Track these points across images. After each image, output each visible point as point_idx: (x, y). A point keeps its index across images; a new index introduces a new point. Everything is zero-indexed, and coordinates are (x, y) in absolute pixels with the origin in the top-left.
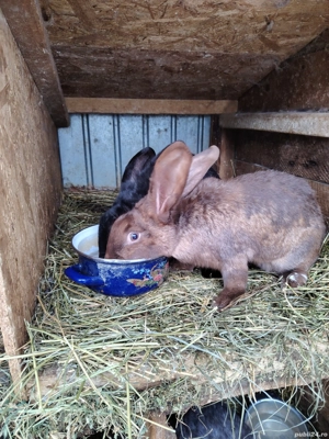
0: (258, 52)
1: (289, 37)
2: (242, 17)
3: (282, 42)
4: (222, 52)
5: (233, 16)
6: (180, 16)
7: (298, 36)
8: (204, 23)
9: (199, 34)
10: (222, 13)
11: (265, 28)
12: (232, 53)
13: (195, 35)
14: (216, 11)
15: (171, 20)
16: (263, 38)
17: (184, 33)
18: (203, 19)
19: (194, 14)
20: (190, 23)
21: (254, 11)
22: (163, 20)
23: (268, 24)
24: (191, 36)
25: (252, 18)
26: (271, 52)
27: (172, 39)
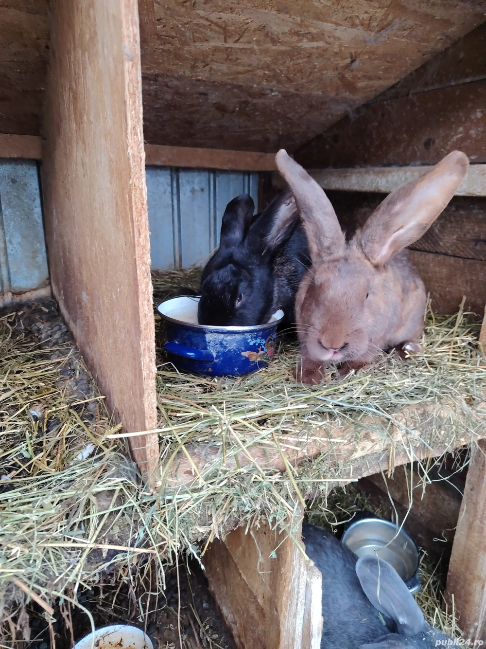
0: (332, 94)
1: (370, 79)
2: (325, 50)
3: (361, 84)
4: (292, 90)
5: (318, 48)
6: (258, 42)
7: (380, 79)
8: (283, 53)
9: (273, 66)
10: (306, 44)
11: (347, 67)
12: (304, 93)
13: (268, 67)
14: (301, 41)
15: (247, 46)
16: (342, 78)
17: (255, 63)
18: (283, 48)
19: (274, 41)
20: (266, 51)
21: (340, 46)
22: (237, 45)
23: (353, 61)
24: (263, 68)
25: (336, 53)
26: (347, 94)
27: (240, 69)
